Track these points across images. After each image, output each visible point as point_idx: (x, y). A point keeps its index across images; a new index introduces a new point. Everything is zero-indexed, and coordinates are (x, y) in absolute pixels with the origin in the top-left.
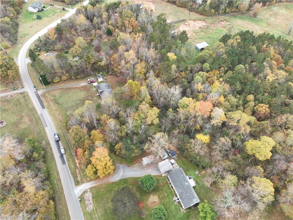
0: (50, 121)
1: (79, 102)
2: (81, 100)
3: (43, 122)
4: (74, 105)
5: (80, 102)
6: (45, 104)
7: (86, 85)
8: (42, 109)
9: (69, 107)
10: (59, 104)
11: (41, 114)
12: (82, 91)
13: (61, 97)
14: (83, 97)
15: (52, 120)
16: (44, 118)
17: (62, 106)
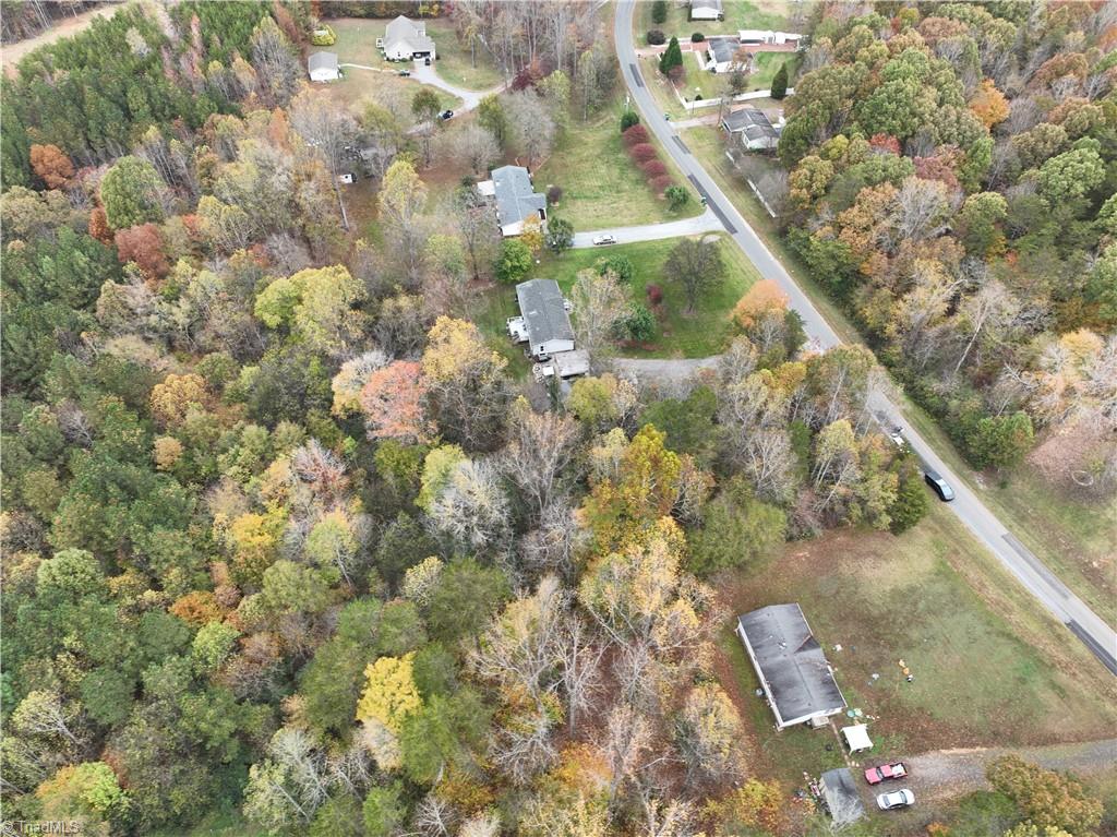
0: (1002, 557)
1: (915, 634)
2: (909, 646)
3: (1032, 558)
4: (930, 619)
5: (907, 631)
6: (1080, 648)
7: (912, 756)
8: (1076, 620)
9: (953, 614)
10: (1009, 636)
11: (1065, 597)
12: (920, 709)
13: (1022, 681)
14: (902, 663)
15: (998, 563)
16: (1039, 572)
17: (989, 623)
